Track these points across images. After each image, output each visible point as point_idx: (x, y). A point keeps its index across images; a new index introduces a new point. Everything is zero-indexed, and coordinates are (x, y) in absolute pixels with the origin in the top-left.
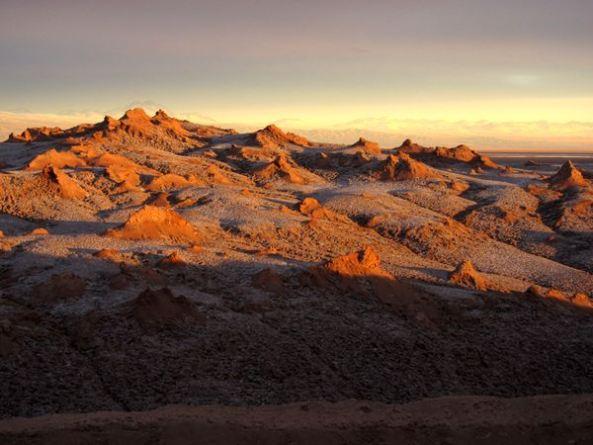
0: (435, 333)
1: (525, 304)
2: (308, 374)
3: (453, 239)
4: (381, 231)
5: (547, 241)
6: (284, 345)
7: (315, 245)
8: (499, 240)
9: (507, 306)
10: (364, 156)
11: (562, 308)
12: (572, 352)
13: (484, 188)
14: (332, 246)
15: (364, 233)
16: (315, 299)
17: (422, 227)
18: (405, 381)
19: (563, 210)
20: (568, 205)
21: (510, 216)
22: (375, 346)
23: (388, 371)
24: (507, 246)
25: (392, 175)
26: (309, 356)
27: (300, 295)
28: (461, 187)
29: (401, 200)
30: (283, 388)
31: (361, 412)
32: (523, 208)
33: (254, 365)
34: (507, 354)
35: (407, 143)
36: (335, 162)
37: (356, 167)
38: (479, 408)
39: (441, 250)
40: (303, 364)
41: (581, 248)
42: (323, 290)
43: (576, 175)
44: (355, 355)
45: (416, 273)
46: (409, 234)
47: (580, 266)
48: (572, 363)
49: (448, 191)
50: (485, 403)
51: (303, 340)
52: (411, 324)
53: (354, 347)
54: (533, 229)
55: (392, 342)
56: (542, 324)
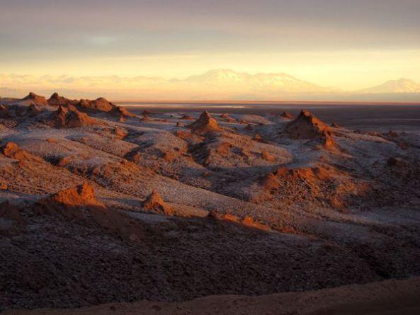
0: (147, 251)
1: (208, 226)
2: (56, 285)
3: (130, 175)
4: (71, 169)
5: (203, 175)
6: (34, 262)
7: (26, 182)
8: (164, 175)
9: (194, 227)
10: (37, 107)
11: (236, 229)
12: (249, 262)
13: (142, 133)
14: (40, 182)
15: (60, 171)
16: (47, 224)
17: (105, 165)
18: (131, 289)
19: (209, 151)
20: (212, 146)
21: (168, 156)
22: (102, 261)
23: (117, 281)
24: (171, 180)
25: (64, 123)
26: (55, 270)
27: (36, 222)
28: (122, 132)
29: (79, 143)
30: (40, 297)
31: (154, 310)
32: (177, 149)
33: (15, 279)
34: (202, 265)
35: (55, 96)
36: (13, 113)
37: (30, 117)
38: (237, 304)
39: (123, 185)
40: (51, 277)
41: (229, 181)
42: (53, 217)
43: (213, 123)
44: (89, 269)
45: (115, 203)
46: (94, 171)
47: (234, 196)
48: (251, 271)
49: (113, 136)
50: (241, 300)
51: (47, 258)
52: (126, 243)
53: (87, 263)
54: (189, 166)
55: (116, 258)
56: (224, 241)
